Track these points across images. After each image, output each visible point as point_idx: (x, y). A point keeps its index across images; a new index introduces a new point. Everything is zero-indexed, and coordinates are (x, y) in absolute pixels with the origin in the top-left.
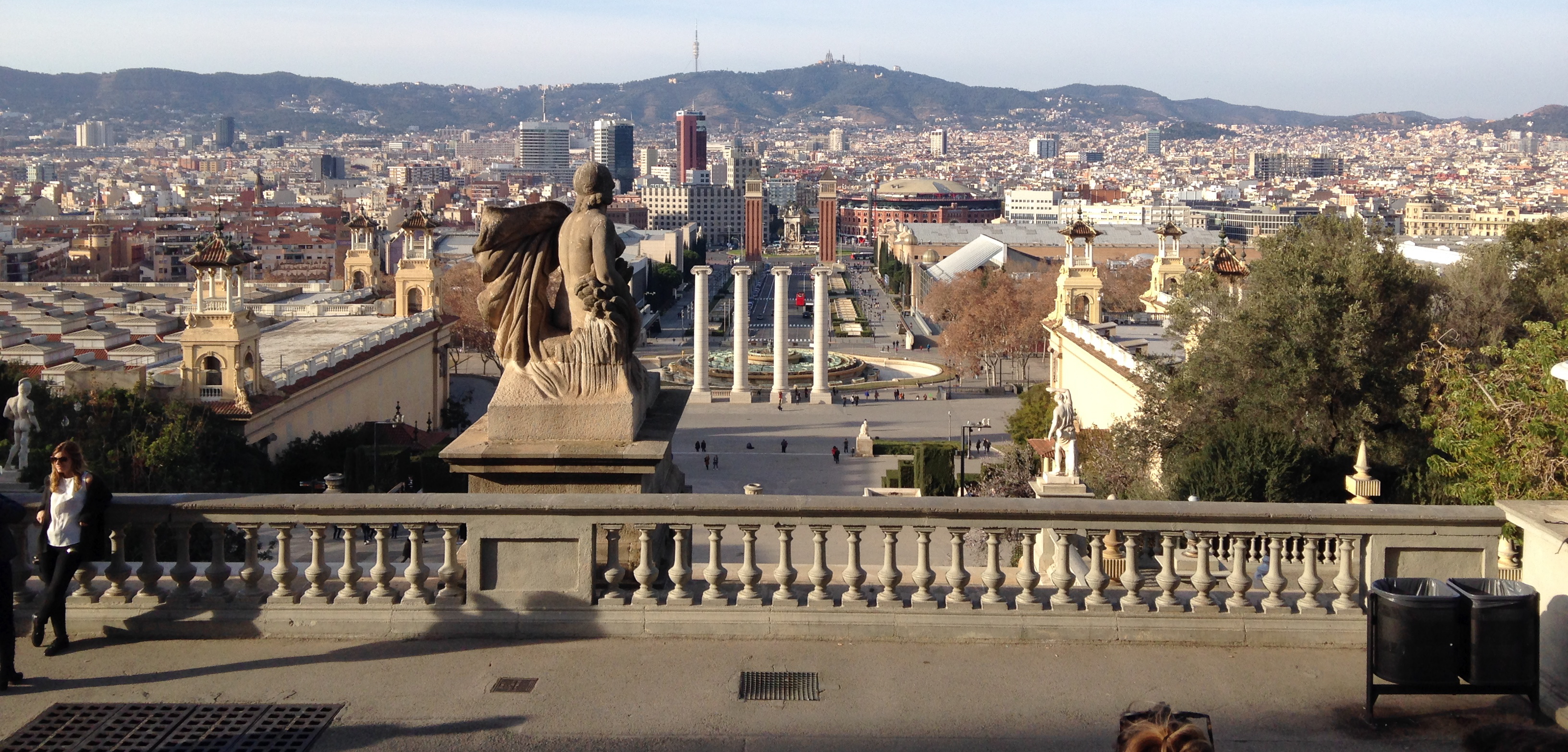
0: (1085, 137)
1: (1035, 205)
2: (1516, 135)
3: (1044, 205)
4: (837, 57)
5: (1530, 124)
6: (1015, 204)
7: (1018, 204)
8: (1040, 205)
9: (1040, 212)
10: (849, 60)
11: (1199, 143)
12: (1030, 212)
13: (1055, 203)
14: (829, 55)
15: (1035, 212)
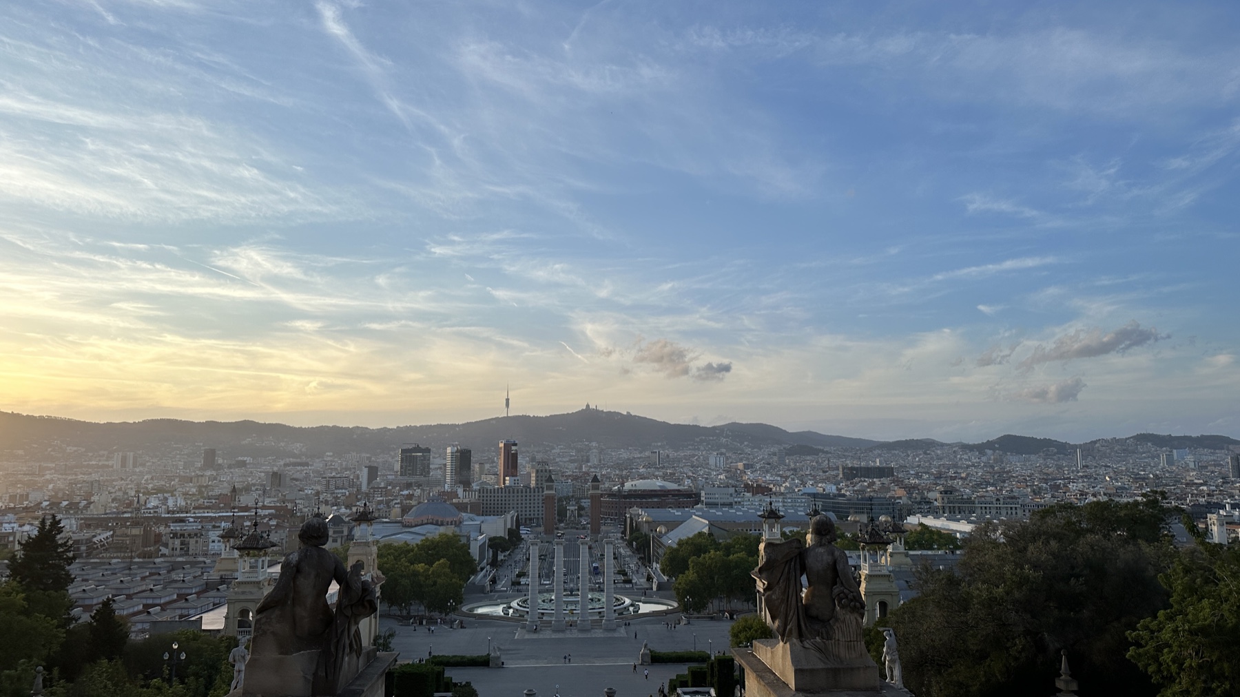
0: (741, 454)
1: (719, 496)
2: (989, 452)
3: (724, 496)
4: (592, 406)
7: (709, 496)
10: (600, 408)
11: (808, 458)
12: (716, 501)
14: (588, 406)
15: (720, 501)
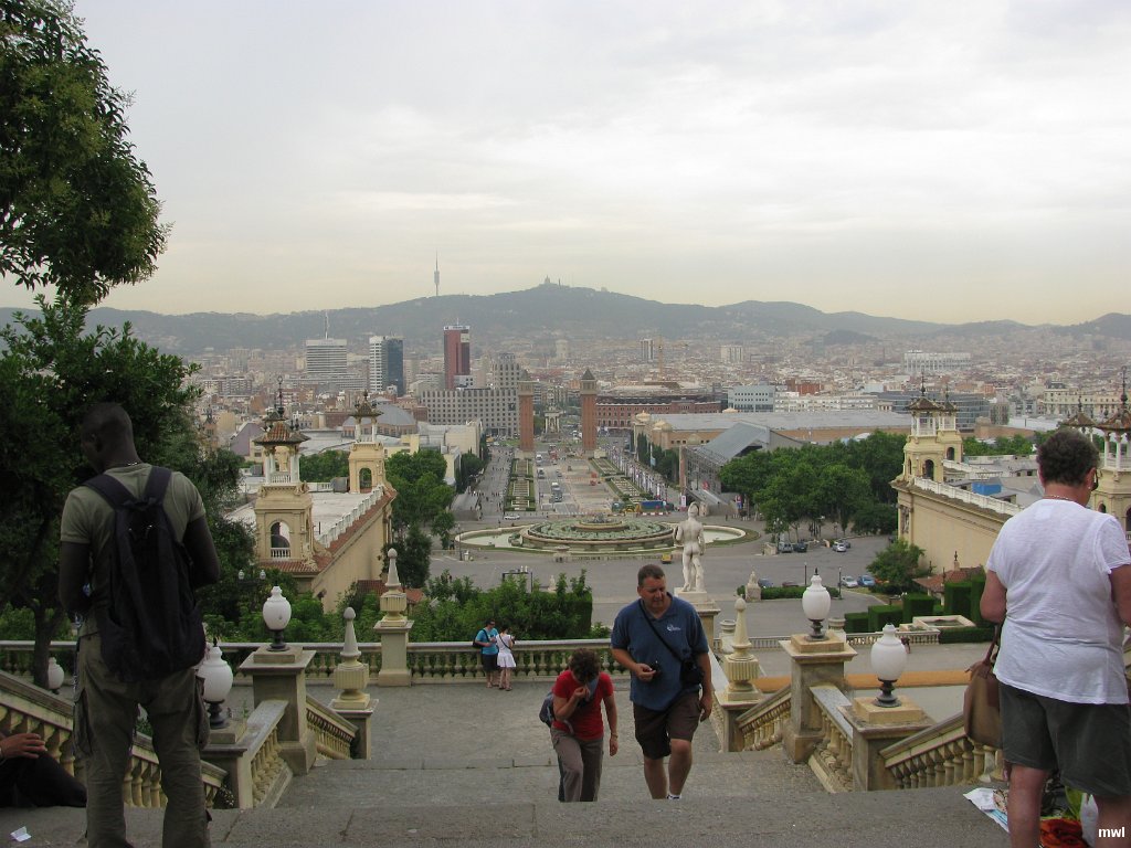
1: (755, 397)
2: (1088, 336)
3: (761, 397)
4: (554, 281)
5: (1098, 328)
6: (738, 397)
7: (741, 397)
8: (759, 397)
9: (759, 403)
10: (564, 283)
11: (854, 347)
12: (750, 403)
13: (771, 395)
14: (547, 280)
15: (754, 403)
